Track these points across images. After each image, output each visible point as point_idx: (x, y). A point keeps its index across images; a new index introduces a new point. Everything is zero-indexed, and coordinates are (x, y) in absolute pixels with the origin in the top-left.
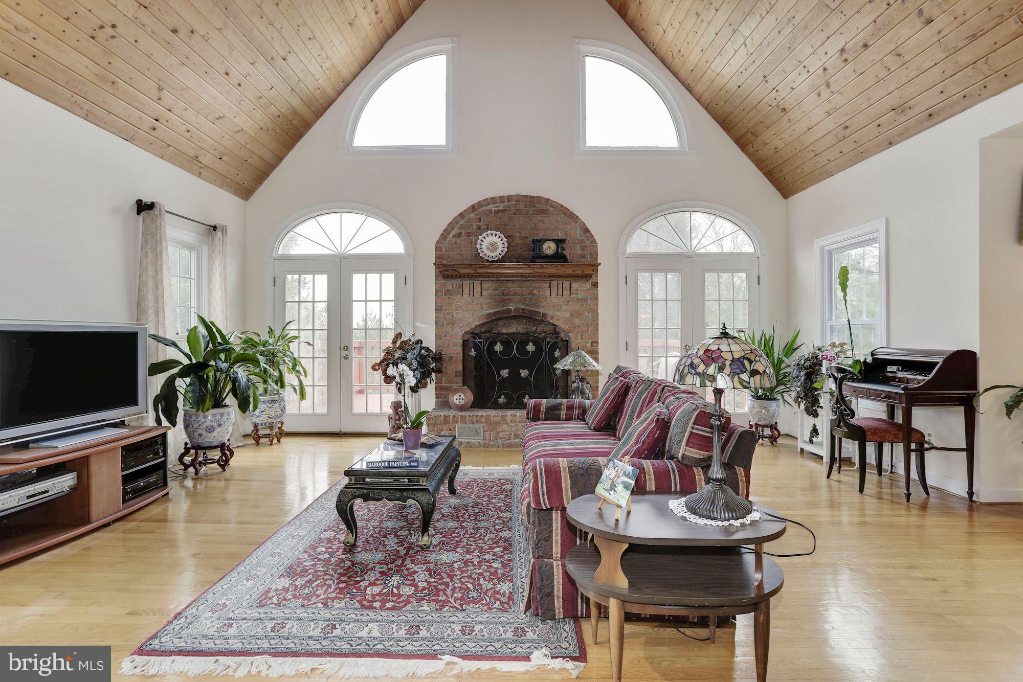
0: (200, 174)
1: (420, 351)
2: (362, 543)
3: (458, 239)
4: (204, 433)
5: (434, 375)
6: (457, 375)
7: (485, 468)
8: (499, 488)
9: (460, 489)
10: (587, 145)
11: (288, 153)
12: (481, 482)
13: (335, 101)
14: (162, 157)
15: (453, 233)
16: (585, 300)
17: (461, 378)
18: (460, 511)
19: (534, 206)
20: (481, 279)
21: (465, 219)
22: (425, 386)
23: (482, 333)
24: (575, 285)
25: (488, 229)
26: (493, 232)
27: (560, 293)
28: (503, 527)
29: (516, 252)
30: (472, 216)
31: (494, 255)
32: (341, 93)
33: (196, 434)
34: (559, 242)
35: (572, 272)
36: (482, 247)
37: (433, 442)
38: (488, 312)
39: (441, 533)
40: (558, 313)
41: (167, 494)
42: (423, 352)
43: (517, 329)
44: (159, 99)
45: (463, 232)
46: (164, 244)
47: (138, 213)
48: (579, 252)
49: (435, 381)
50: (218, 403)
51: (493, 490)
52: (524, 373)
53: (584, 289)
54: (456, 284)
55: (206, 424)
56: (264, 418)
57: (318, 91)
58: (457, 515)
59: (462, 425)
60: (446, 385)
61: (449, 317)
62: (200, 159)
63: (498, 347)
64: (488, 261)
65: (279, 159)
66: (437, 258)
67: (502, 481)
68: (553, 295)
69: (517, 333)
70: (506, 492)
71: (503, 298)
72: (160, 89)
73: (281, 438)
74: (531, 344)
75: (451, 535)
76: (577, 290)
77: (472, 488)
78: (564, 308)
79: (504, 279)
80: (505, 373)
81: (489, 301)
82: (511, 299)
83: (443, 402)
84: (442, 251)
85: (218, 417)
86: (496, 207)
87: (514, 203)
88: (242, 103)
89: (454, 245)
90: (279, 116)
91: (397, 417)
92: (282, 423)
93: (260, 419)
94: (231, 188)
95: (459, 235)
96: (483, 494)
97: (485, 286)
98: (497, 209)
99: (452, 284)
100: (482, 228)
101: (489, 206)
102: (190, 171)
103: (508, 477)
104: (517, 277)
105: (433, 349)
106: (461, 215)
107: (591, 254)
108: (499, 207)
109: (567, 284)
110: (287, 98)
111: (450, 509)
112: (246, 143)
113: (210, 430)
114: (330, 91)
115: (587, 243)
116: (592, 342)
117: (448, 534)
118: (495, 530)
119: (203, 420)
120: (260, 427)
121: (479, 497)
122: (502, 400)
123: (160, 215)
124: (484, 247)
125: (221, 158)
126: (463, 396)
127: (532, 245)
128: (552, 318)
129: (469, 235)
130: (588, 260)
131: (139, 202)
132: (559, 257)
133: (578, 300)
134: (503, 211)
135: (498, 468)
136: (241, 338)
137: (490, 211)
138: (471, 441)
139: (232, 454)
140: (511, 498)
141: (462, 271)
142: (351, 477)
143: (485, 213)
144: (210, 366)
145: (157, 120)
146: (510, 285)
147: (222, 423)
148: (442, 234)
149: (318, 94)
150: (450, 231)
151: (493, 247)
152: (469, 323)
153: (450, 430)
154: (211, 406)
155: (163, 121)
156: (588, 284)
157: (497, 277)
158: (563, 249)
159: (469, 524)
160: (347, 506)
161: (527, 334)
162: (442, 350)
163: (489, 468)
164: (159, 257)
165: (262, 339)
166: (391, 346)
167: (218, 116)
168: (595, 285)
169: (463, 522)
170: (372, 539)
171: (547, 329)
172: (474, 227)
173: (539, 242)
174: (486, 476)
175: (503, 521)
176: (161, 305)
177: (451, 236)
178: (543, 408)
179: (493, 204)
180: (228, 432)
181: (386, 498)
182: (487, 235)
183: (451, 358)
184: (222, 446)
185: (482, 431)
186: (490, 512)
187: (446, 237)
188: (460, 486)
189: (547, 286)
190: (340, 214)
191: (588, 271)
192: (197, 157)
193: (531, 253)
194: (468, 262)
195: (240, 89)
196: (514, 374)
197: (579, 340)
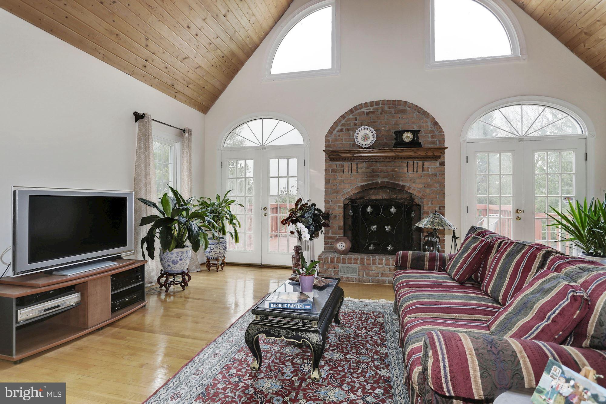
0: (176, 97)
1: (314, 212)
2: (265, 369)
3: (340, 133)
4: (171, 264)
5: (323, 228)
6: (339, 228)
7: (361, 300)
8: (373, 321)
9: (344, 319)
10: (435, 60)
11: (230, 82)
12: (359, 314)
13: (259, 46)
14: (151, 86)
15: (337, 129)
16: (435, 175)
17: (342, 231)
18: (344, 342)
19: (396, 107)
20: (357, 161)
21: (346, 119)
22: (317, 236)
23: (357, 199)
24: (427, 164)
25: (362, 126)
26: (366, 127)
27: (415, 170)
28: (381, 364)
29: (382, 141)
30: (351, 116)
31: (366, 143)
32: (263, 40)
33: (166, 265)
34: (415, 133)
35: (425, 154)
36: (358, 138)
37: (323, 284)
38: (362, 184)
39: (329, 365)
40: (414, 185)
41: (145, 306)
42: (316, 212)
43: (382, 197)
44: (147, 46)
45: (344, 128)
46: (150, 141)
47: (136, 121)
48: (430, 139)
49: (324, 232)
50: (180, 245)
51: (369, 322)
52: (388, 229)
53: (434, 167)
54: (339, 166)
55: (172, 259)
56: (213, 254)
57: (248, 39)
58: (341, 346)
59: (344, 265)
60: (332, 235)
61: (334, 188)
62: (175, 86)
63: (369, 209)
64: (362, 148)
65: (224, 86)
66: (326, 147)
67: (375, 313)
68: (410, 172)
69: (382, 200)
70: (380, 325)
71: (373, 174)
72: (147, 39)
73: (223, 267)
74: (393, 207)
75: (337, 368)
76: (428, 168)
77: (352, 319)
78: (418, 181)
79: (373, 160)
80: (374, 228)
81: (362, 176)
82: (378, 175)
83: (329, 247)
84: (329, 142)
85: (180, 254)
86: (368, 109)
87: (380, 106)
88: (199, 47)
89: (338, 138)
90: (223, 57)
91: (298, 257)
92: (224, 257)
93: (210, 254)
94: (195, 106)
95: (341, 130)
96: (361, 326)
97: (360, 166)
98: (368, 111)
99: (337, 165)
100: (357, 125)
101: (362, 109)
102: (169, 94)
103: (379, 310)
104: (383, 159)
105: (323, 210)
106: (343, 116)
107: (439, 141)
108: (370, 109)
109: (420, 163)
110: (227, 44)
111: (336, 338)
112: (203, 76)
113: (175, 262)
114: (256, 39)
115: (437, 133)
116: (440, 207)
117: (335, 366)
118: (374, 366)
119: (170, 256)
120: (210, 259)
121: (358, 328)
122: (371, 247)
123: (148, 122)
124: (359, 138)
125: (188, 86)
126: (344, 244)
127: (394, 136)
128: (409, 188)
129: (348, 130)
130: (437, 145)
131: (135, 114)
132: (415, 144)
133: (429, 175)
134: (373, 112)
135: (371, 301)
136: (199, 201)
137: (364, 112)
138: (349, 276)
139: (190, 278)
140: (384, 332)
141: (344, 155)
142: (257, 315)
143: (359, 114)
144: (176, 220)
145: (146, 61)
146: (378, 165)
147: (183, 258)
148: (329, 130)
149: (247, 41)
150: (335, 128)
151: (366, 138)
152: (348, 192)
153: (335, 268)
154: (174, 247)
155: (150, 61)
156: (437, 163)
157: (368, 159)
158: (418, 138)
159: (352, 357)
160: (253, 339)
161: (390, 200)
162: (329, 211)
163: (364, 300)
164: (147, 148)
165: (212, 201)
166: (294, 207)
167: (184, 57)
168: (443, 164)
169: (347, 354)
170: (273, 364)
171: (405, 196)
172: (352, 124)
173: (400, 134)
174: (362, 308)
175: (381, 357)
176: (148, 179)
177: (336, 131)
178: (410, 258)
179: (366, 107)
180: (186, 264)
181: (284, 336)
182: (362, 129)
183: (335, 217)
184: (183, 273)
185: (358, 270)
186: (368, 345)
187: (332, 132)
188: (343, 316)
189: (406, 165)
190: (261, 120)
191: (437, 154)
192: (173, 85)
193: (394, 142)
194: (348, 149)
195: (198, 38)
196: (381, 228)
197: (430, 205)
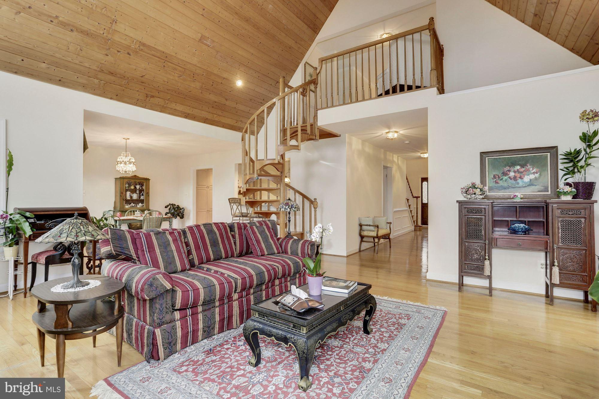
2: (360, 332)
